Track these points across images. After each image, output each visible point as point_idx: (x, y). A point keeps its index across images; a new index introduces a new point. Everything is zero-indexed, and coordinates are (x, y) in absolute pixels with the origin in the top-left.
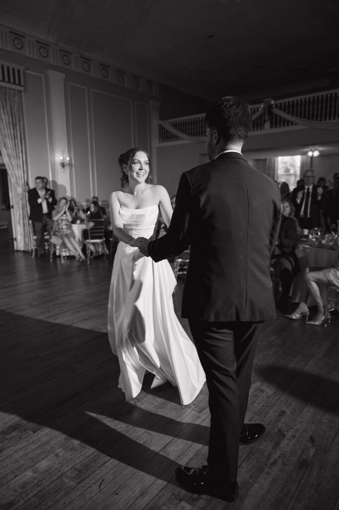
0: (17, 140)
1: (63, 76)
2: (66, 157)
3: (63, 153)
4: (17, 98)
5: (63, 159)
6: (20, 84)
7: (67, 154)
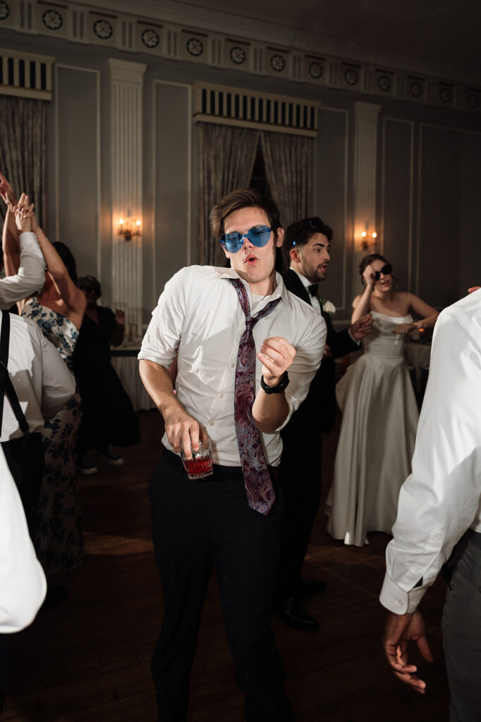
0: (301, 209)
1: (378, 108)
2: (372, 233)
3: (367, 228)
4: (306, 149)
5: (367, 235)
6: (312, 128)
7: (373, 228)
